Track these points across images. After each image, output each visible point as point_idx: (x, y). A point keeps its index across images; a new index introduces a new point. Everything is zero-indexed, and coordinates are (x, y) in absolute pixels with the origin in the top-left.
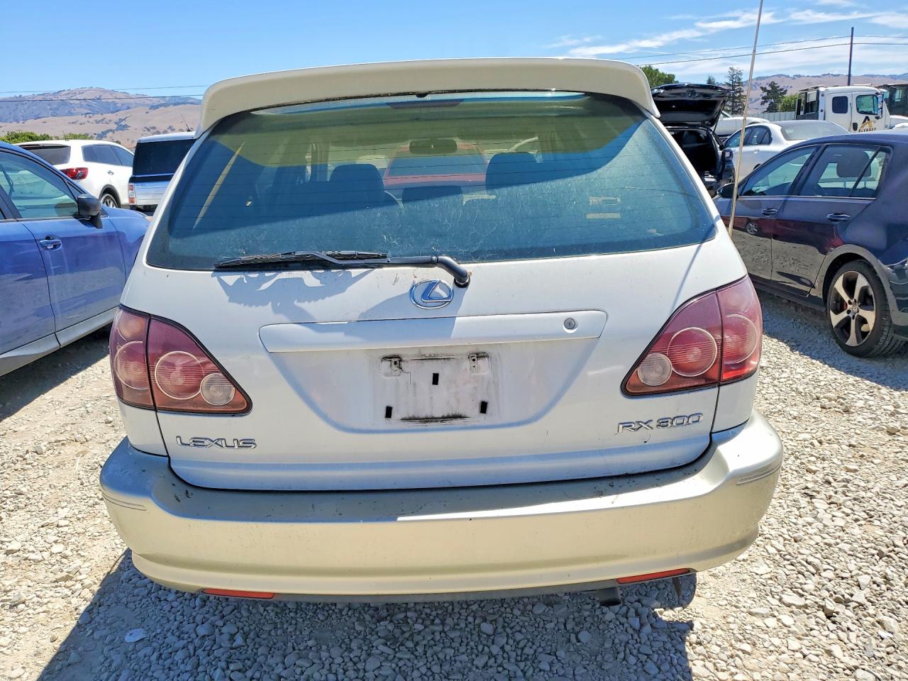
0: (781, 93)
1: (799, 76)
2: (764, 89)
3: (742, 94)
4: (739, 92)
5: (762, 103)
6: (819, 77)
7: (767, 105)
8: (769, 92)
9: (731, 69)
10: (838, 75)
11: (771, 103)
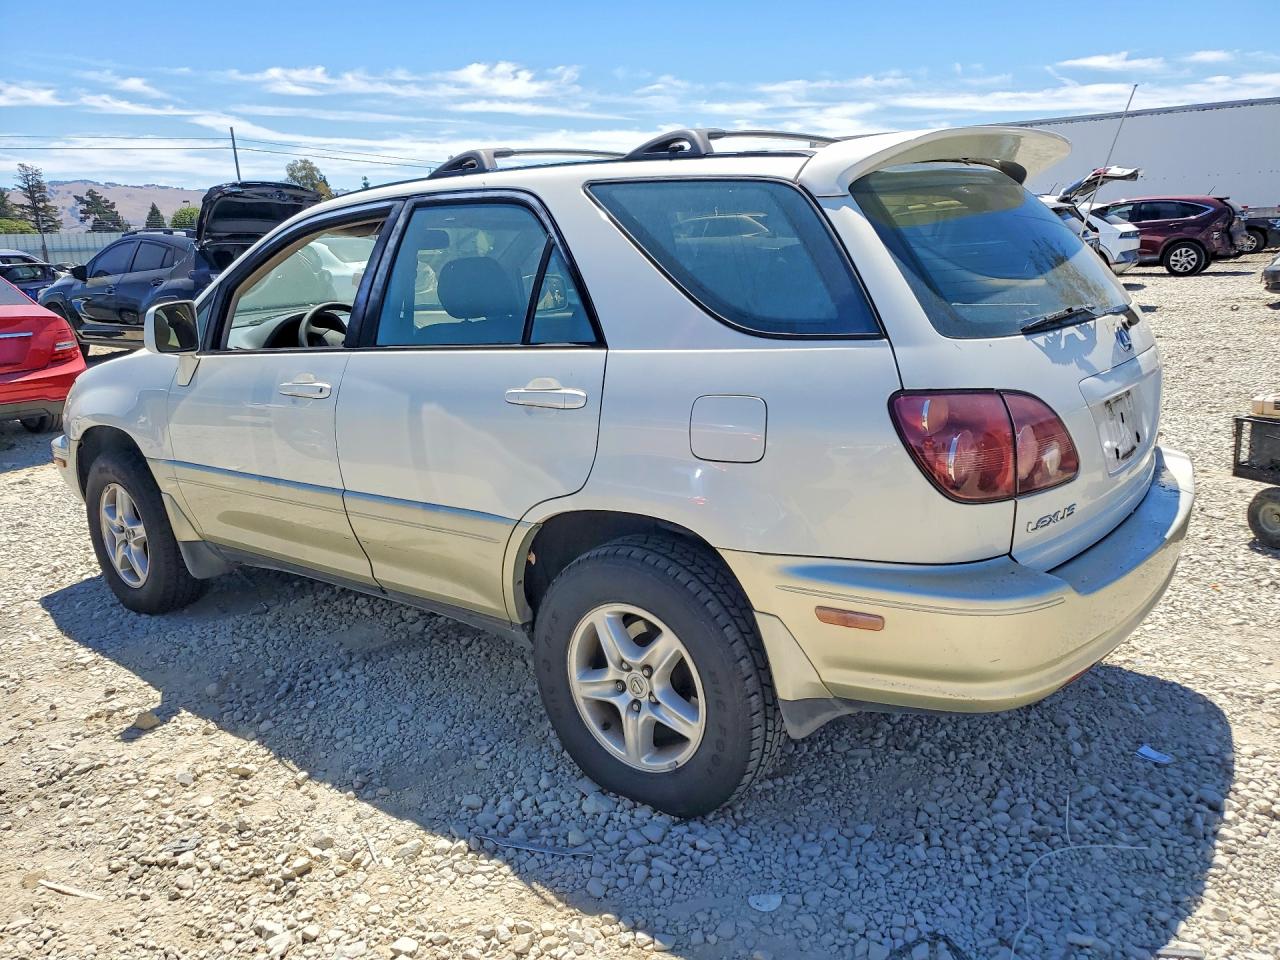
0: (107, 207)
1: (114, 185)
2: (80, 200)
3: (48, 203)
4: (43, 201)
5: (82, 220)
6: (141, 187)
7: (90, 222)
8: (88, 203)
9: (22, 166)
10: (166, 188)
11: (96, 219)
